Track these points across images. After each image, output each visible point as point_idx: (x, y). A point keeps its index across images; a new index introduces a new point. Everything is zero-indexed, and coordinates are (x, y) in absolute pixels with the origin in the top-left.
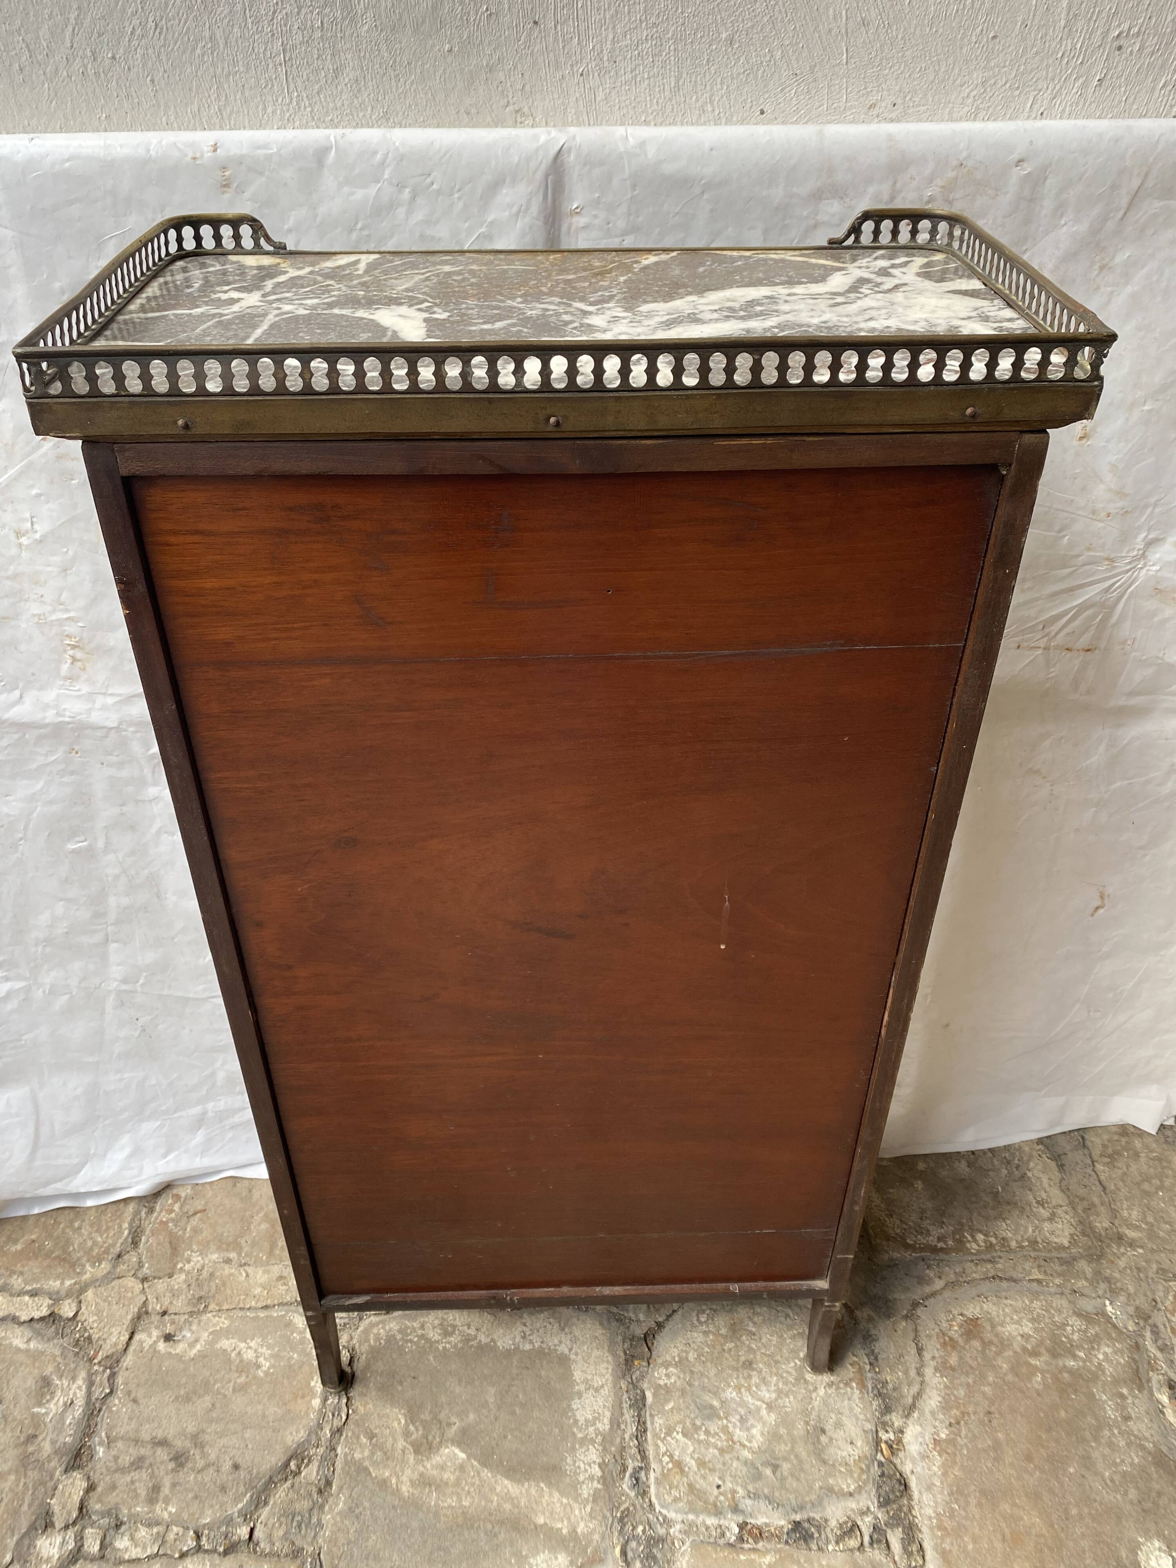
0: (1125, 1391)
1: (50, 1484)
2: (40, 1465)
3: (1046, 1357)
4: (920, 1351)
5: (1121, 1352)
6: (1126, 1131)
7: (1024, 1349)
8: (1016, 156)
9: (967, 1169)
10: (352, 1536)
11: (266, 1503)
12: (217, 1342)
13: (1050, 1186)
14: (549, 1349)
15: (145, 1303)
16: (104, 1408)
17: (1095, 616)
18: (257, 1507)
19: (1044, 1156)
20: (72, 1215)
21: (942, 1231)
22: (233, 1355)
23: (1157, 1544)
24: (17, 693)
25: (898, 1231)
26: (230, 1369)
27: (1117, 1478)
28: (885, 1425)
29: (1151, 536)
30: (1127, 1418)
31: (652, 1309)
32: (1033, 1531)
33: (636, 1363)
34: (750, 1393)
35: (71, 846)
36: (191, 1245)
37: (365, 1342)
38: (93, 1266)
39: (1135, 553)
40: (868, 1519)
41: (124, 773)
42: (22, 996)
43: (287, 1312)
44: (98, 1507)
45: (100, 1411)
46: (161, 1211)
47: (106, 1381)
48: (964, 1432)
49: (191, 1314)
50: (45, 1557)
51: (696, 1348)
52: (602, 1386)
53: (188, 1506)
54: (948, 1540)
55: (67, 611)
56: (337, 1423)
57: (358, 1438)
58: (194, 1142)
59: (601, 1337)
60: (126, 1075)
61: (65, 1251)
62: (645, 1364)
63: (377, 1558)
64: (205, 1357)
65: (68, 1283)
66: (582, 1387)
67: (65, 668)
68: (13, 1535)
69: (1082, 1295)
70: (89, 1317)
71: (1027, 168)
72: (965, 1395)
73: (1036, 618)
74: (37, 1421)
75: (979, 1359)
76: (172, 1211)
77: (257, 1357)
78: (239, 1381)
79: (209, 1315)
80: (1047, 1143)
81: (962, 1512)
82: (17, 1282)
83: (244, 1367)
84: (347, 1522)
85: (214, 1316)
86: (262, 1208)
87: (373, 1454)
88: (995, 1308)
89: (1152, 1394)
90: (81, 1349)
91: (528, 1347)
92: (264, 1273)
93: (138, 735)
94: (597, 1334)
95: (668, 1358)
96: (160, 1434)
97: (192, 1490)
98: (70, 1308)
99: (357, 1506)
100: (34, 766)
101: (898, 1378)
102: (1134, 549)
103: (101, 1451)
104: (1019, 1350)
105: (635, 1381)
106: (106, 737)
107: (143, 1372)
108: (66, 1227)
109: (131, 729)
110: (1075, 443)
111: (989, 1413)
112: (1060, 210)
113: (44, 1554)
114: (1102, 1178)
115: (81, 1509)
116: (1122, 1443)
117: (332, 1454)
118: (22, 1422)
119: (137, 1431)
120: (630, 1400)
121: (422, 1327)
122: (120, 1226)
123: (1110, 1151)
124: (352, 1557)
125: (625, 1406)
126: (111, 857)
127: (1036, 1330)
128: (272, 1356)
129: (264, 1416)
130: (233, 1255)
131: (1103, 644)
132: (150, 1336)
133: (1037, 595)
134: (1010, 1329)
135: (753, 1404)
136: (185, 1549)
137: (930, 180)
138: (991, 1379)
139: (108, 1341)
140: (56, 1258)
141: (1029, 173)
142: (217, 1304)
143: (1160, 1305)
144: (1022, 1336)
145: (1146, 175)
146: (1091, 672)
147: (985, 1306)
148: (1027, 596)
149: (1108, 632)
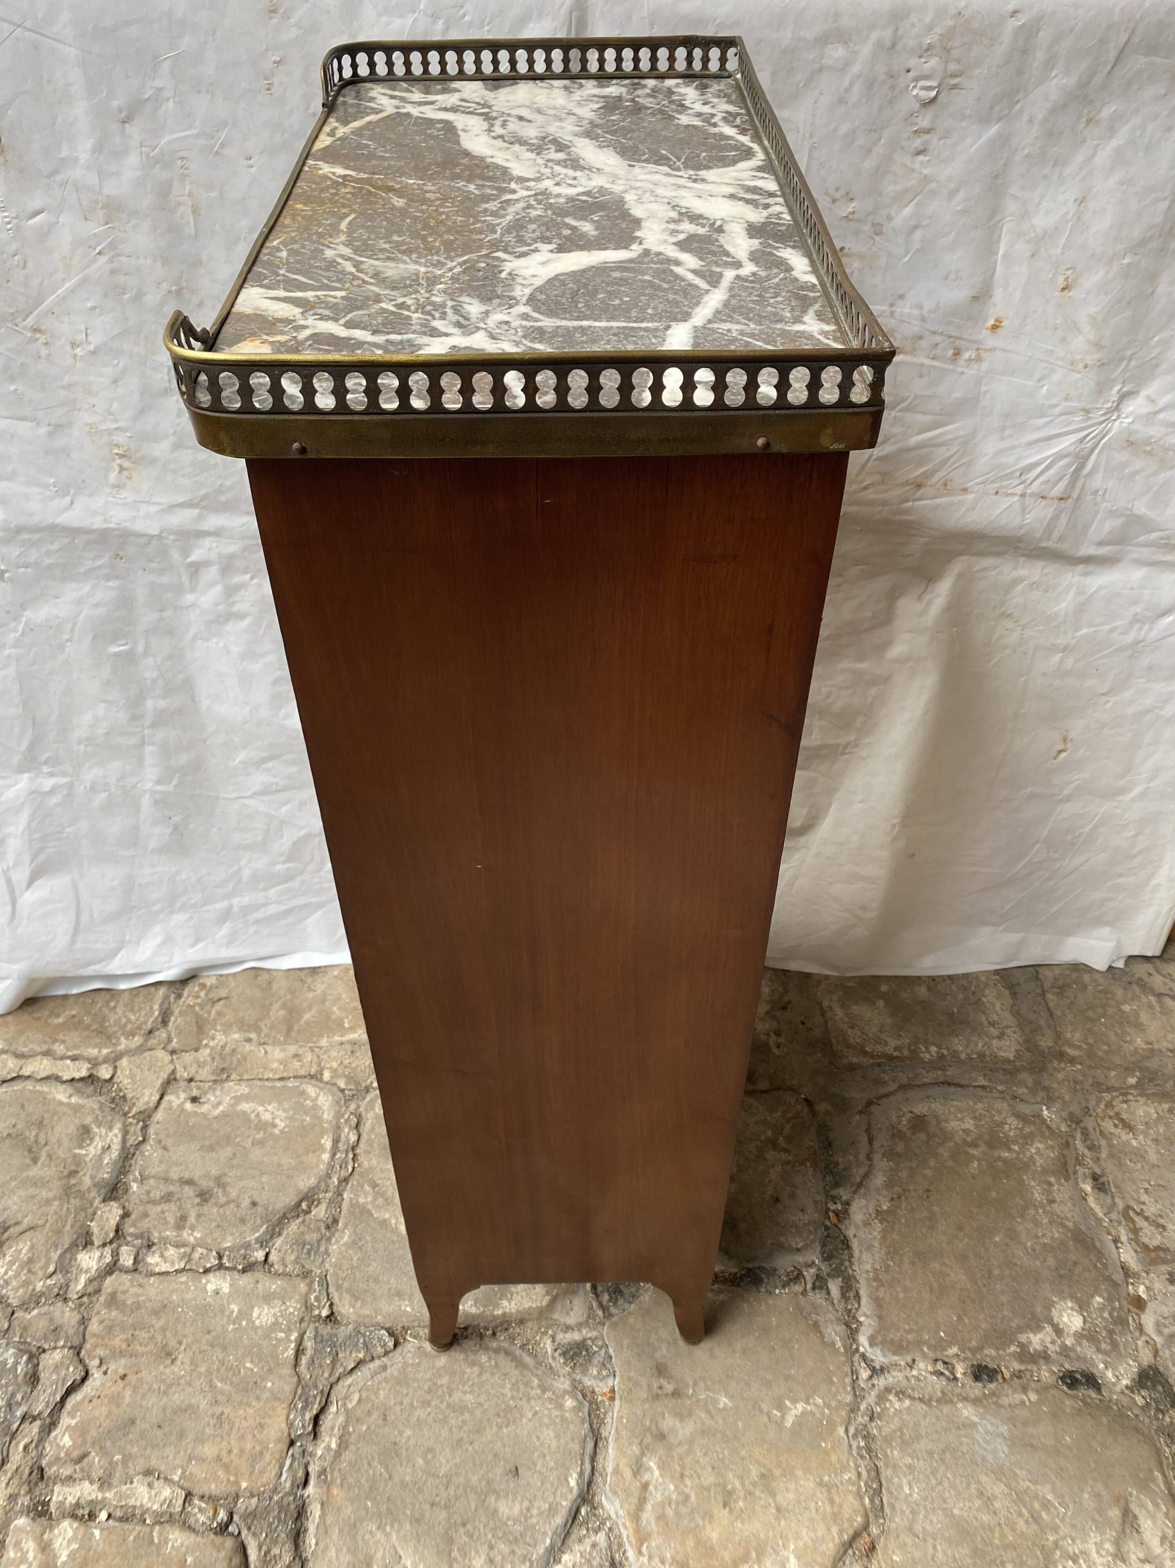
0: (1052, 1179)
1: (90, 1211)
2: (81, 1195)
3: (983, 1148)
4: (871, 1140)
5: (1052, 1147)
6: (1079, 968)
7: (965, 1141)
8: (1011, 7)
9: (926, 991)
10: (355, 1263)
11: (280, 1234)
12: (238, 1105)
13: (1002, 1010)
15: (174, 1072)
16: (138, 1152)
17: (1069, 465)
18: (272, 1237)
19: (999, 985)
20: (108, 997)
21: (899, 1042)
22: (252, 1116)
23: (1070, 1304)
24: (68, 499)
25: (859, 1041)
26: (250, 1127)
27: (1038, 1248)
28: (834, 1199)
29: (1125, 389)
30: (1052, 1201)
32: (959, 1286)
35: (114, 649)
36: (216, 1026)
37: (371, 1110)
38: (127, 1038)
39: (1110, 405)
40: (813, 1271)
41: (165, 580)
42: (65, 792)
43: (301, 1083)
44: (132, 1230)
45: (134, 1154)
46: (188, 997)
47: (139, 1131)
48: (903, 1205)
49: (215, 1081)
50: (85, 1268)
53: (211, 1233)
54: (882, 1290)
55: (116, 421)
56: (343, 1174)
57: (362, 1186)
58: (218, 936)
60: (159, 869)
61: (101, 1026)
63: (376, 1280)
64: (227, 1116)
65: (105, 1051)
67: (113, 476)
68: (57, 1249)
69: (1022, 1100)
70: (123, 1079)
71: (1021, 20)
72: (907, 1177)
73: (1014, 465)
74: (78, 1161)
75: (923, 1148)
76: (198, 997)
77: (274, 1118)
78: (257, 1137)
79: (231, 1083)
80: (1004, 975)
81: (897, 1269)
82: (59, 1049)
83: (262, 1126)
84: (350, 1252)
85: (236, 1084)
86: (280, 998)
87: (375, 1200)
88: (941, 1108)
89: (1077, 1183)
90: (116, 1105)
92: (281, 1050)
93: (178, 543)
96: (187, 1175)
97: (214, 1220)
98: (107, 1072)
99: (360, 1239)
100: (82, 570)
101: (849, 1161)
102: (1108, 401)
103: (134, 1186)
104: (959, 1142)
106: (149, 543)
107: (172, 1126)
108: (103, 1005)
109: (172, 537)
110: (1057, 293)
111: (928, 1191)
112: (1050, 62)
113: (84, 1265)
114: (1051, 1005)
115: (117, 1231)
116: (1045, 1221)
117: (339, 1198)
118: (65, 1161)
119: (167, 1172)
122: (151, 1008)
123: (1061, 983)
124: (355, 1278)
126: (150, 661)
127: (977, 1126)
128: (287, 1118)
129: (279, 1165)
130: (253, 1036)
131: (1075, 495)
132: (178, 1097)
133: (1016, 443)
134: (953, 1125)
136: (208, 1265)
137: (930, 28)
138: (932, 1163)
139: (141, 1100)
140: (94, 1030)
141: (1024, 24)
142: (238, 1075)
143: (1091, 1112)
144: (964, 1131)
145: (1133, 31)
146: (1063, 520)
147: (933, 1106)
148: (1006, 444)
149: (1080, 482)
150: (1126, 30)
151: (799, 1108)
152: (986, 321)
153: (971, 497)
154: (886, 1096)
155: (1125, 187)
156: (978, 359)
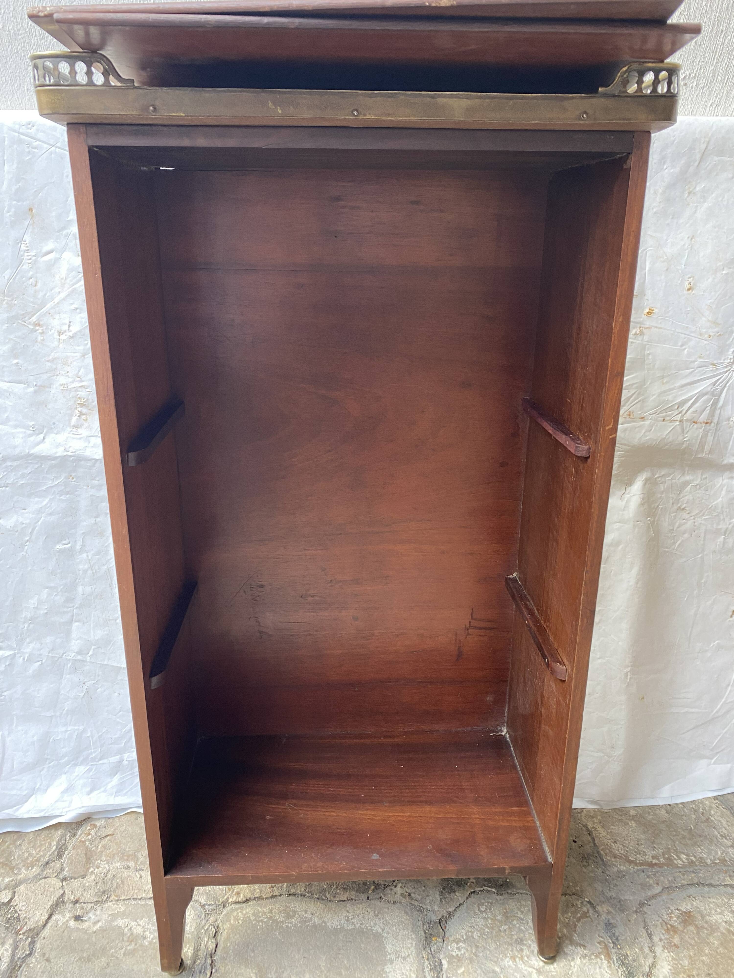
4: (650, 935)
7: (729, 931)
9: (667, 815)
12: (114, 921)
13: (729, 826)
14: (367, 929)
15: (62, 895)
16: (24, 965)
17: (708, 400)
19: (720, 807)
20: (16, 837)
21: (655, 852)
22: (126, 930)
24: (42, 436)
25: (622, 852)
26: (123, 940)
31: (444, 902)
33: (433, 939)
34: (523, 962)
35: (59, 547)
36: (101, 857)
37: (227, 921)
38: (27, 869)
39: (729, 361)
41: (101, 493)
42: (8, 662)
45: (20, 967)
46: (81, 834)
47: (27, 947)
49: (96, 902)
51: (479, 929)
52: (408, 956)
55: (81, 382)
58: (110, 786)
59: (406, 922)
60: (70, 728)
61: (7, 860)
62: (440, 940)
64: (104, 931)
65: (7, 880)
66: (393, 957)
67: (74, 420)
70: (19, 902)
72: (689, 964)
73: (673, 401)
75: (696, 939)
76: (89, 834)
77: (144, 931)
78: (129, 948)
79: (110, 903)
80: (722, 799)
83: (133, 939)
85: (114, 904)
88: (702, 905)
90: (10, 925)
91: (350, 927)
94: (403, 920)
95: (458, 936)
98: (6, 896)
100: (44, 488)
101: (636, 953)
102: (727, 358)
104: (724, 931)
105: (433, 953)
106: (94, 466)
107: (56, 941)
108: (11, 844)
110: (686, 292)
112: (662, 160)
120: (431, 965)
121: (271, 911)
122: (50, 844)
125: (427, 970)
126: (84, 556)
128: (155, 931)
129: (146, 972)
130: (132, 864)
131: (715, 421)
132: (64, 917)
133: (672, 387)
134: (716, 918)
135: (526, 970)
138: (707, 951)
139: (32, 920)
142: (116, 896)
144: (726, 922)
145: (708, 142)
146: (710, 438)
147: (695, 903)
148: (667, 387)
149: (718, 412)
150: (704, 142)
151: (585, 909)
152: (643, 310)
153: (647, 422)
154: (654, 897)
155: (716, 229)
156: (642, 334)
